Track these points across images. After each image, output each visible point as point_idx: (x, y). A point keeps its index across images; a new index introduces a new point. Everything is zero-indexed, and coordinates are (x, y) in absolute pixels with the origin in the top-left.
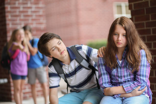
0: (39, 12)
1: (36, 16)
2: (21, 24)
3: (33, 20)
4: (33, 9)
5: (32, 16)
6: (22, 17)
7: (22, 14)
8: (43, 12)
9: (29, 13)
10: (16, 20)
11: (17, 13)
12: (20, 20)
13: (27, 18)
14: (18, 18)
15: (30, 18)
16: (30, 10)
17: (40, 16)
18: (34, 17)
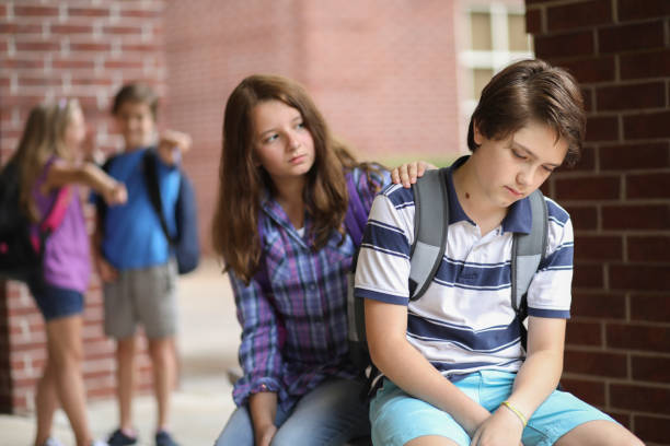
0: (138, 31)
1: (125, 48)
2: (59, 82)
3: (109, 65)
4: (114, 20)
5: (107, 47)
6: (65, 54)
7: (66, 41)
8: (156, 31)
9: (97, 37)
10: (40, 65)
11: (45, 35)
12: (58, 64)
13: (86, 56)
14: (49, 57)
15: (100, 58)
16: (97, 23)
17: (142, 48)
18: (116, 54)
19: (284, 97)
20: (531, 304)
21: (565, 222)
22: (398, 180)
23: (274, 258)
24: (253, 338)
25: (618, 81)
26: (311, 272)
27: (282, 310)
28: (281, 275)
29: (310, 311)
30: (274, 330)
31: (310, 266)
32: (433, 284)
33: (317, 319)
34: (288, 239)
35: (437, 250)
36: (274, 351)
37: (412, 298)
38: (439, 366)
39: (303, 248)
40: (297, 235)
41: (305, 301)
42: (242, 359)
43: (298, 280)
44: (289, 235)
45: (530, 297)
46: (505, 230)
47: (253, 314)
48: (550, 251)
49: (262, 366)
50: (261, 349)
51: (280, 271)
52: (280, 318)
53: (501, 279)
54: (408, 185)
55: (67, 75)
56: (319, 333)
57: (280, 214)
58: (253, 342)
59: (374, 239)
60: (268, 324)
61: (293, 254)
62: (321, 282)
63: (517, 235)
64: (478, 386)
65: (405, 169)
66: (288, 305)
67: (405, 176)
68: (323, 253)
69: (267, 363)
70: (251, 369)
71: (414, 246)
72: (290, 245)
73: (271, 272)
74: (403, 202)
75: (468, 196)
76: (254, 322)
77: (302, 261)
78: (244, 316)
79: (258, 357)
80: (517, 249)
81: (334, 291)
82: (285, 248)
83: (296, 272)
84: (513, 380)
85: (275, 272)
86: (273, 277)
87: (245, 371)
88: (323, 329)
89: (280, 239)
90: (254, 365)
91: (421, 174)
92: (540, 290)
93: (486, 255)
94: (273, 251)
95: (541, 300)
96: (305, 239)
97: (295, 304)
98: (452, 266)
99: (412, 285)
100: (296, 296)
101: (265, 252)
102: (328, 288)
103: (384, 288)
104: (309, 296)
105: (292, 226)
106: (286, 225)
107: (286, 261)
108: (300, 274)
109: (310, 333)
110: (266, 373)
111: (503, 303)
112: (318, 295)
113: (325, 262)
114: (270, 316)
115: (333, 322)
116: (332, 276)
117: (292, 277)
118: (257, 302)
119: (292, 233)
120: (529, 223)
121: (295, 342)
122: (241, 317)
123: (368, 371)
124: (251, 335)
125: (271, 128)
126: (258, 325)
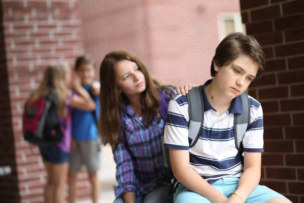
0: (70, 34)
1: (64, 42)
2: (35, 59)
3: (58, 50)
4: (59, 30)
5: (56, 42)
6: (37, 46)
7: (37, 40)
8: (78, 34)
9: (51, 37)
10: (26, 51)
11: (28, 38)
12: (34, 51)
13: (47, 47)
14: (30, 48)
15: (53, 47)
16: (51, 32)
17: (73, 42)
18: (61, 45)
19: (128, 58)
20: (245, 146)
21: (258, 108)
22: (180, 92)
23: (129, 131)
24: (122, 167)
25: (284, 43)
26: (146, 137)
27: (134, 155)
28: (132, 139)
29: (146, 155)
30: (131, 163)
31: (145, 134)
32: (199, 139)
33: (149, 158)
34: (135, 122)
35: (200, 123)
36: (132, 173)
37: (191, 147)
38: (204, 177)
39: (142, 126)
40: (139, 120)
41: (143, 150)
42: (118, 177)
43: (140, 141)
44: (135, 120)
45: (244, 143)
46: (230, 113)
47: (121, 156)
48: (252, 121)
49: (128, 180)
50: (126, 172)
51: (132, 137)
52: (134, 159)
53: (230, 135)
54: (185, 94)
55: (39, 56)
56: (150, 165)
57: (131, 111)
58: (122, 169)
59: (171, 120)
60: (128, 160)
61: (137, 129)
62: (151, 141)
63: (236, 115)
64: (222, 185)
65: (183, 87)
66: (136, 152)
67: (183, 90)
68: (150, 128)
69: (130, 178)
70: (123, 181)
71: (189, 122)
72: (136, 125)
73: (128, 138)
74: (182, 103)
75: (212, 98)
76: (122, 160)
77: (141, 132)
78: (117, 158)
79: (125, 176)
80: (236, 121)
81: (156, 145)
82: (134, 126)
83: (139, 137)
84: (238, 181)
85: (130, 137)
86: (129, 140)
87: (120, 183)
88: (152, 163)
89: (131, 122)
90: (124, 180)
91: (190, 89)
92: (248, 140)
93: (222, 125)
94: (128, 128)
95: (249, 144)
96: (142, 122)
97: (140, 152)
98: (207, 131)
99: (190, 140)
100: (140, 148)
101: (125, 128)
102: (154, 144)
103: (178, 143)
104: (145, 148)
105: (137, 116)
106: (134, 115)
107: (134, 132)
108: (141, 138)
109: (146, 164)
110: (130, 183)
111: (232, 147)
112: (149, 148)
113: (152, 132)
114: (129, 157)
115: (156, 160)
116: (155, 138)
117: (137, 139)
118: (123, 151)
119: (137, 119)
120: (241, 109)
121: (140, 169)
122: (116, 159)
123: (172, 181)
124: (121, 166)
125: (125, 72)
126: (124, 161)
